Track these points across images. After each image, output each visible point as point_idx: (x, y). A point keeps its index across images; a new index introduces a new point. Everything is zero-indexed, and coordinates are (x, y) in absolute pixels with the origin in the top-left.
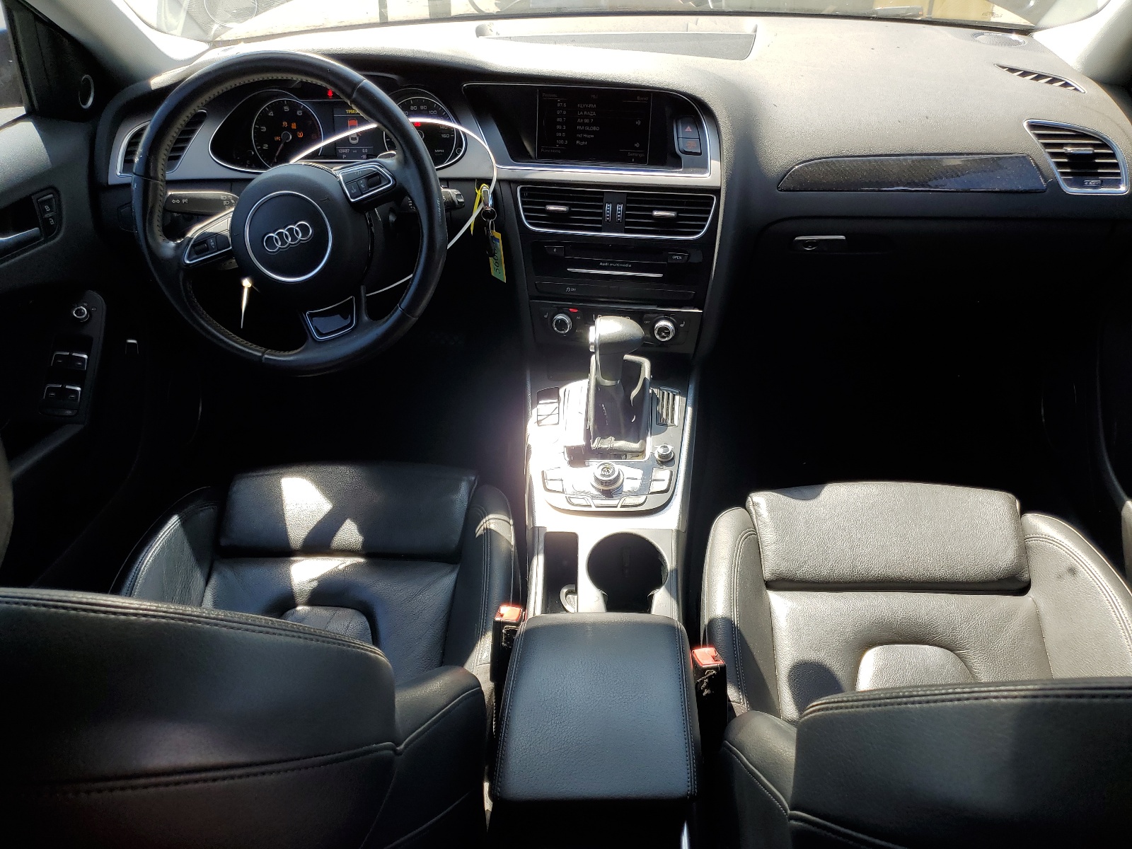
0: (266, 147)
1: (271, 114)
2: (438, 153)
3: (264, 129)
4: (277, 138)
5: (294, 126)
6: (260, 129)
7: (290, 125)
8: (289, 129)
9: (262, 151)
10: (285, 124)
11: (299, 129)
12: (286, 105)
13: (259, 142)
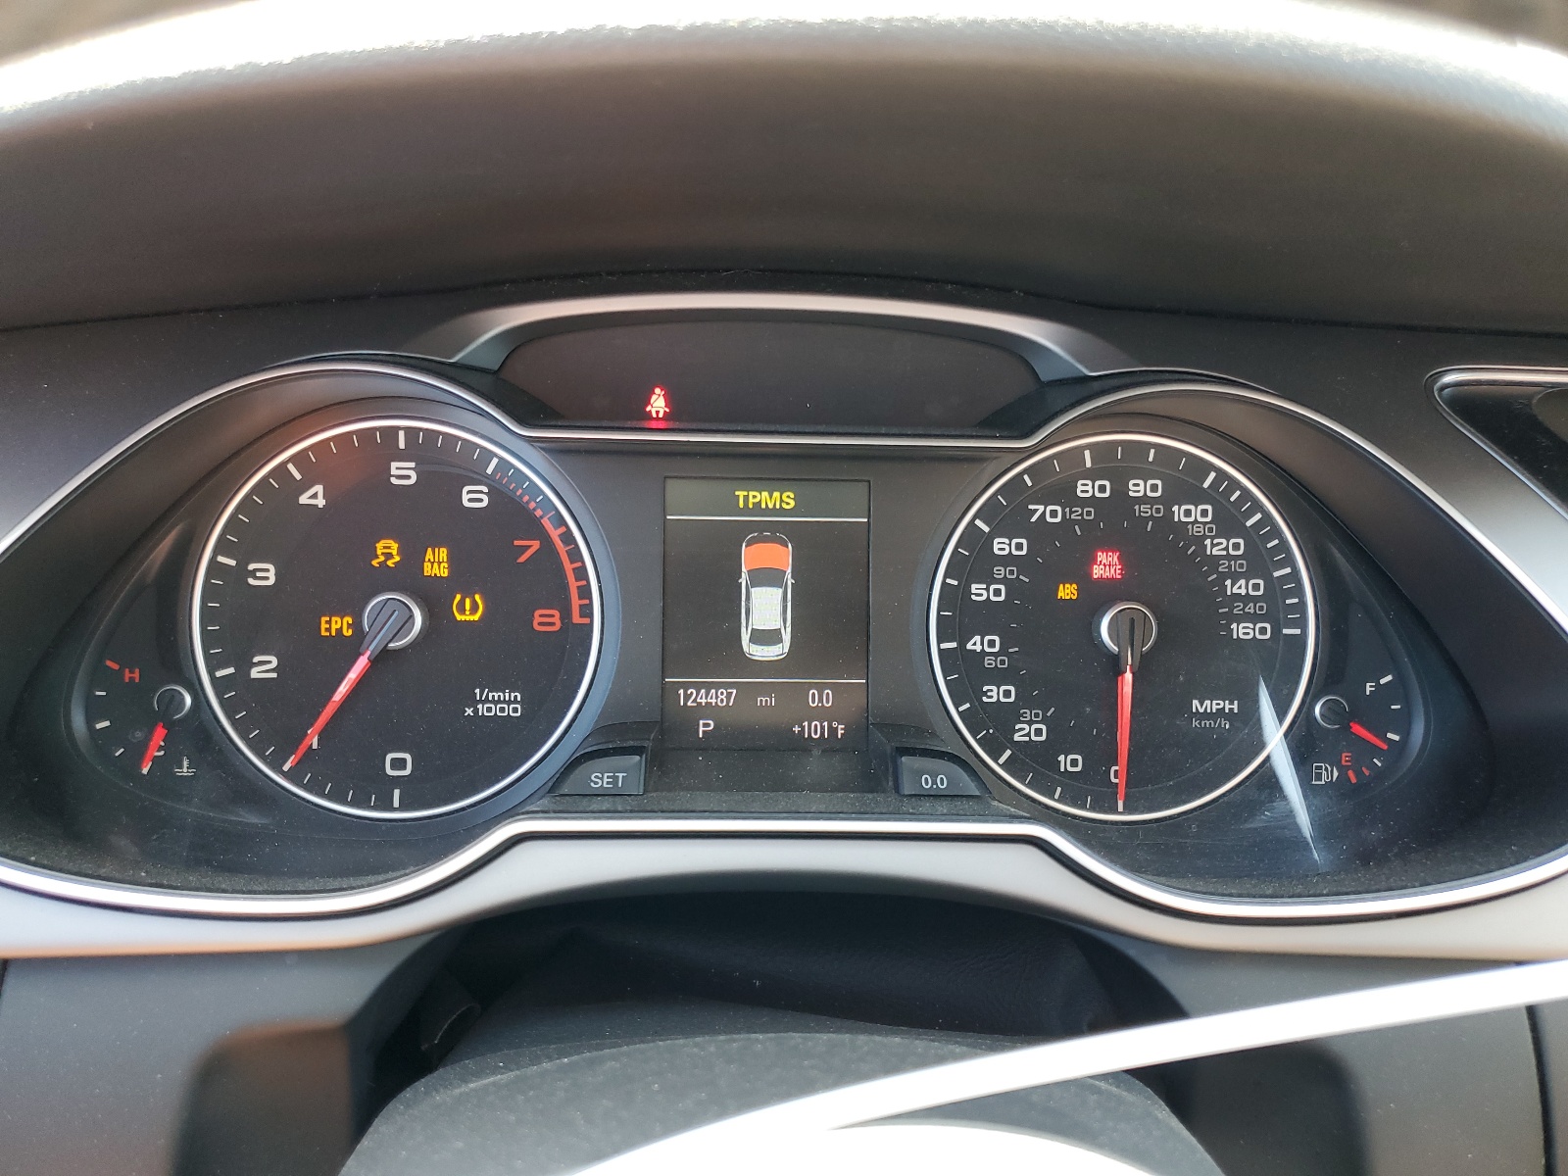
0: (265, 667)
1: (315, 497)
2: (1206, 715)
3: (266, 574)
4: (338, 624)
5: (437, 564)
6: (242, 572)
7: (413, 557)
8: (408, 578)
9: (241, 693)
10: (388, 550)
11: (462, 578)
12: (402, 456)
13: (232, 646)
